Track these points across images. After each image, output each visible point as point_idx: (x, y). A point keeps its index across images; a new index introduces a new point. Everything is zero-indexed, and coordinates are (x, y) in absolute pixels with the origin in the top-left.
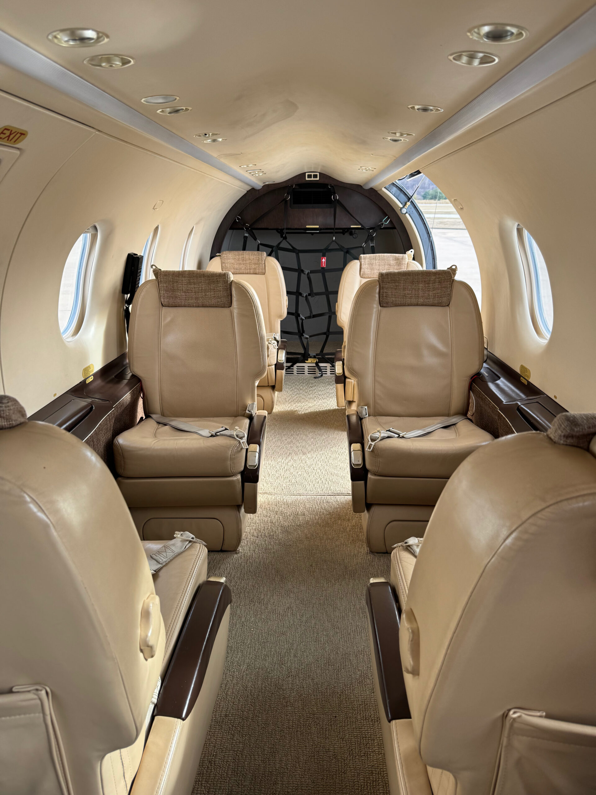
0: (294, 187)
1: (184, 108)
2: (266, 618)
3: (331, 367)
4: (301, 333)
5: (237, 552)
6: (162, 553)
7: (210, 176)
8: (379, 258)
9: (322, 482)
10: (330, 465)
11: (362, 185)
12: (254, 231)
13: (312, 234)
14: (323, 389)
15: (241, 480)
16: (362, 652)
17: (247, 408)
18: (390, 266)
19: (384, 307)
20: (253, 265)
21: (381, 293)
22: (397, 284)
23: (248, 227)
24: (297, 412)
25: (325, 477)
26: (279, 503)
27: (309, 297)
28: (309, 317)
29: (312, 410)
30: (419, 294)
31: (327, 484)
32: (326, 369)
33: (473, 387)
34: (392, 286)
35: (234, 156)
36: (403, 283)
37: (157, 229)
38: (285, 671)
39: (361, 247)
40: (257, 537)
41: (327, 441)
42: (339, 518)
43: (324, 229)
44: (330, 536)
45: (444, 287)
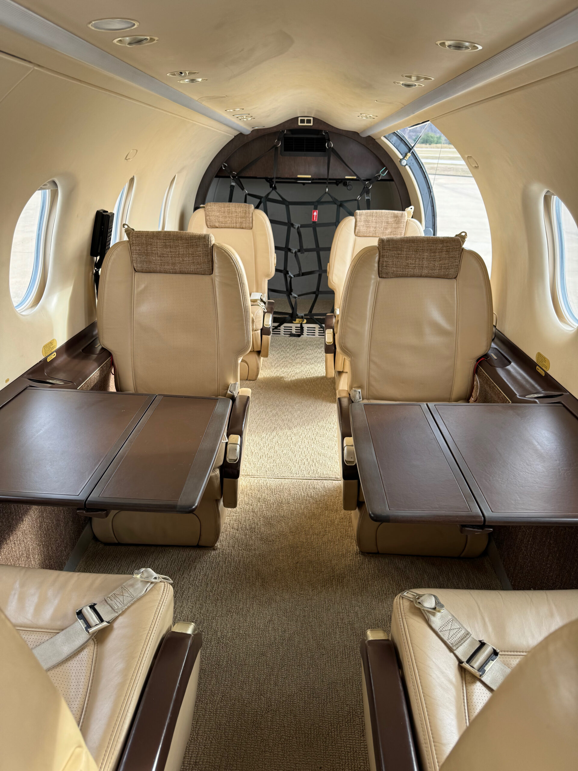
0: (285, 133)
1: (148, 38)
2: (245, 633)
3: (319, 328)
4: (289, 291)
5: (215, 548)
6: (118, 596)
7: (192, 121)
8: (376, 215)
9: (309, 464)
10: (317, 442)
11: (359, 133)
12: (241, 179)
13: (304, 184)
14: (311, 352)
15: (219, 475)
16: (351, 681)
17: (229, 389)
18: (388, 224)
19: (383, 278)
20: (240, 219)
21: (381, 262)
22: (399, 252)
23: (235, 175)
24: (284, 379)
25: (312, 457)
26: (262, 488)
27: (299, 254)
28: (298, 275)
29: (299, 377)
30: (423, 264)
31: (314, 466)
32: (315, 330)
33: (479, 371)
34: (393, 255)
35: (219, 99)
36: (406, 251)
37: (132, 180)
38: (264, 704)
39: (356, 200)
40: (238, 530)
41: (314, 414)
42: (327, 509)
43: (316, 179)
44: (317, 531)
45: (452, 257)
